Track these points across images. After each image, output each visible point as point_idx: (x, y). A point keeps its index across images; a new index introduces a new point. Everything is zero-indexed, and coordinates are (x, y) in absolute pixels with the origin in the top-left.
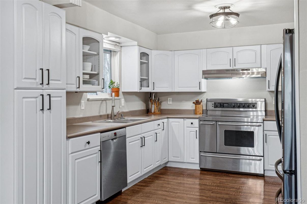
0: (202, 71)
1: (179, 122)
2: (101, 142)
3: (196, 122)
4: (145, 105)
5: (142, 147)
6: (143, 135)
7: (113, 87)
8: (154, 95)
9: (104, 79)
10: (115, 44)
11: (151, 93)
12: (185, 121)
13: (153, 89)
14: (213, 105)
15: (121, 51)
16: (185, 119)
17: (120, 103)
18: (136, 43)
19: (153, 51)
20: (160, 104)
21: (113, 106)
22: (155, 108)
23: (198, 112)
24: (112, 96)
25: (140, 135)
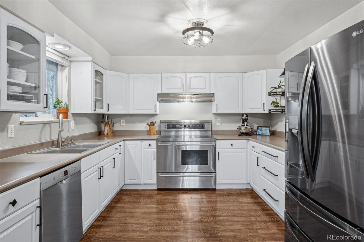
0: (158, 94)
1: (136, 144)
2: (40, 191)
3: (154, 144)
4: (96, 127)
5: (100, 178)
6: (101, 164)
7: (60, 107)
8: (107, 116)
9: (47, 95)
10: (63, 56)
11: (103, 115)
12: (142, 143)
13: (107, 110)
14: (166, 126)
15: (70, 66)
16: (142, 141)
17: (69, 127)
18: (90, 58)
19: (108, 72)
20: (113, 125)
21: (60, 131)
22: (108, 130)
23: (152, 133)
24: (58, 118)
25: (98, 165)
